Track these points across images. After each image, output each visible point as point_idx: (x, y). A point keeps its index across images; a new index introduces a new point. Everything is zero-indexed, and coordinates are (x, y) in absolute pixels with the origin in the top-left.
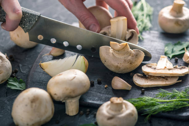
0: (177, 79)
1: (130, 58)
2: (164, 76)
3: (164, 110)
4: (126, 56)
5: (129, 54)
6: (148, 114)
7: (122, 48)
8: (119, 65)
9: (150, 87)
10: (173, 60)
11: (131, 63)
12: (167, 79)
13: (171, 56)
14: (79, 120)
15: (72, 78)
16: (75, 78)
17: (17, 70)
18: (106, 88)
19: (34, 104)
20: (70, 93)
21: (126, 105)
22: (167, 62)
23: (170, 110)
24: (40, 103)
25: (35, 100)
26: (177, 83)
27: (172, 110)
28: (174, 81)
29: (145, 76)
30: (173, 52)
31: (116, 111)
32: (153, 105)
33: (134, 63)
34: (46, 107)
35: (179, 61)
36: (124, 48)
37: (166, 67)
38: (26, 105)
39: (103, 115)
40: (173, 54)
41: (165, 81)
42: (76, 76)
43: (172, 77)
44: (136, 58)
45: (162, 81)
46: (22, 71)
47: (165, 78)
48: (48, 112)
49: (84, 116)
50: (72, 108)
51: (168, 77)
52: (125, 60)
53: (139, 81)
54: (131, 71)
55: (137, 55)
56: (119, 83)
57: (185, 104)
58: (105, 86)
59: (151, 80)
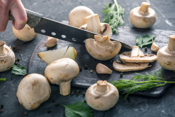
0: (148, 64)
1: (110, 48)
2: (137, 62)
3: (139, 89)
4: (107, 46)
5: (109, 45)
6: (127, 94)
7: (104, 40)
8: (102, 54)
9: (127, 71)
10: (144, 49)
11: (111, 52)
12: (140, 65)
13: (141, 46)
14: (71, 99)
15: (65, 65)
16: (68, 65)
17: (19, 59)
18: (91, 73)
19: (35, 87)
20: (64, 77)
21: (110, 87)
22: (139, 51)
23: (144, 89)
24: (40, 86)
25: (35, 84)
26: (148, 68)
27: (146, 89)
28: (146, 66)
29: (123, 63)
30: (142, 43)
31: (101, 91)
32: (131, 86)
33: (114, 52)
34: (44, 89)
35: (148, 50)
36: (105, 40)
37: (138, 55)
38: (29, 88)
39: (91, 95)
40: (143, 45)
41: (139, 67)
42: (68, 63)
43: (144, 63)
44: (115, 48)
45: (136, 66)
46: (23, 60)
47: (138, 64)
48: (46, 93)
49: (75, 96)
50: (65, 89)
51: (140, 63)
52: (106, 50)
53: (118, 67)
54: (111, 58)
55: (116, 46)
56: (102, 68)
57: (156, 85)
58: (91, 71)
59: (128, 66)
